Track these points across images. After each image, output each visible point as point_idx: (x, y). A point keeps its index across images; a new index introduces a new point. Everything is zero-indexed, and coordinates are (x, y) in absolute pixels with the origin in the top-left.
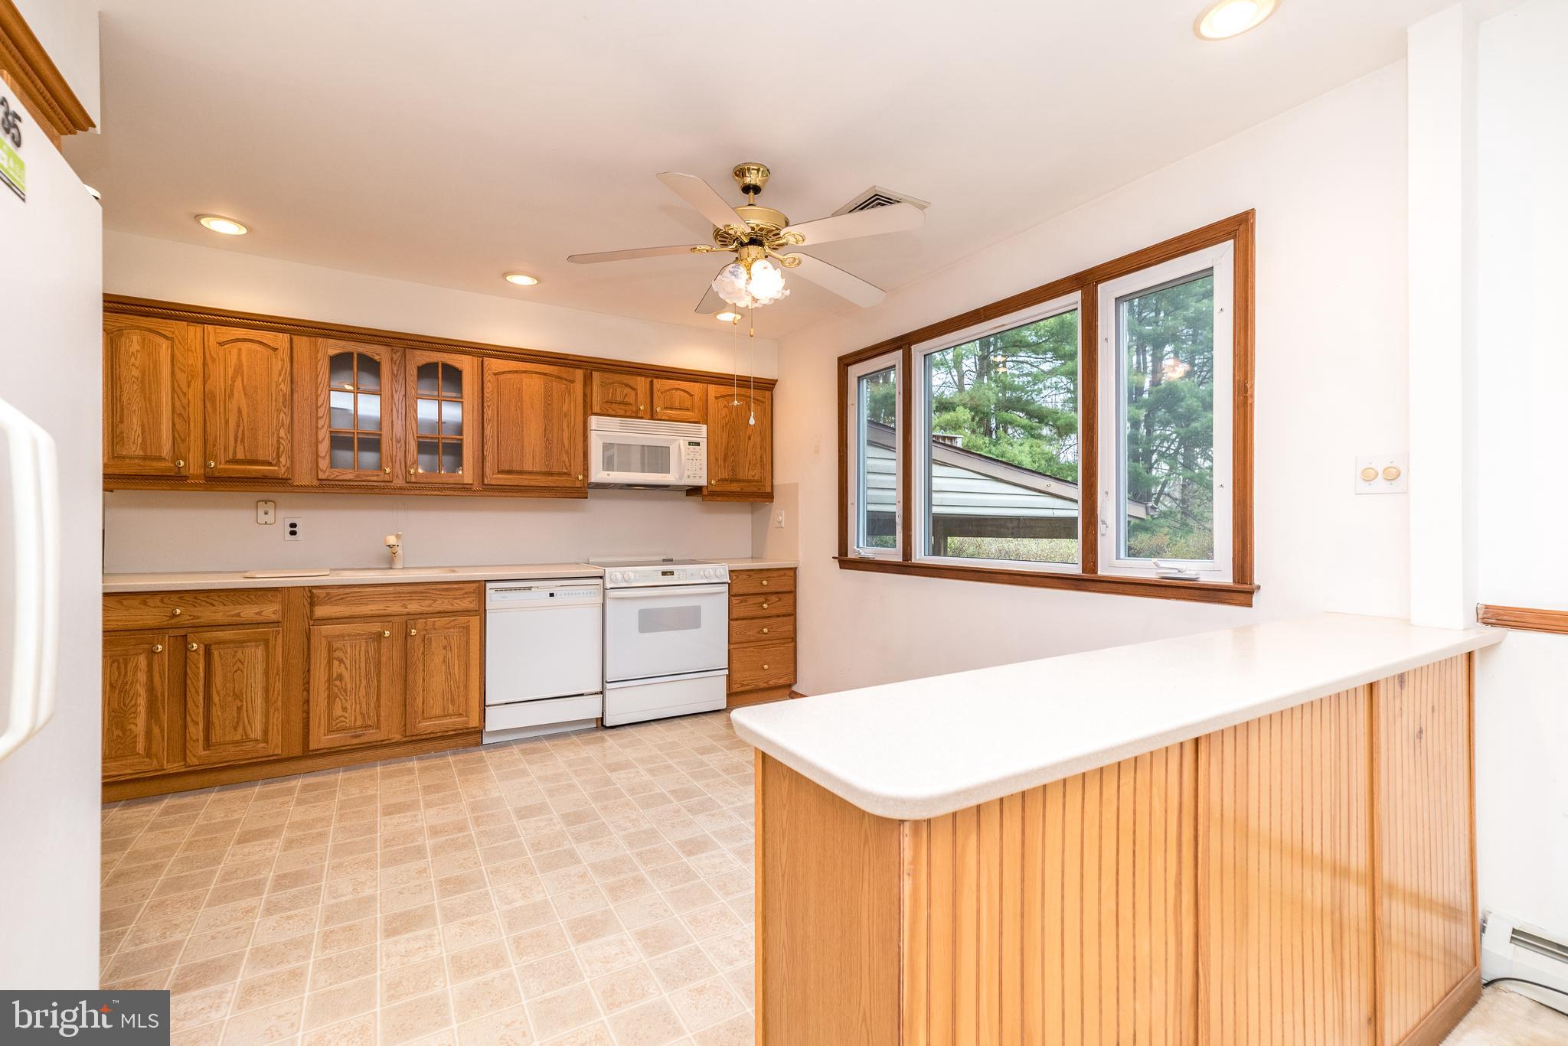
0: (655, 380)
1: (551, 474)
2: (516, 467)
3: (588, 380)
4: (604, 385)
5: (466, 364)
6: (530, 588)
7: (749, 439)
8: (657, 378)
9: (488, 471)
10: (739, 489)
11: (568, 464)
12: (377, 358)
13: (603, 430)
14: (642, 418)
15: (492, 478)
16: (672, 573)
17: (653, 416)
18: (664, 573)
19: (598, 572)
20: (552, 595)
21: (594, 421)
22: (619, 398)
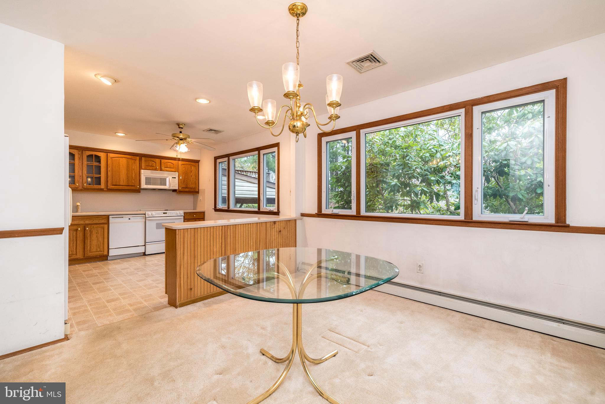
0: (162, 160)
1: (129, 186)
2: (118, 184)
3: (140, 160)
4: (145, 161)
5: (102, 155)
6: (123, 217)
7: (191, 176)
8: (163, 159)
9: (109, 185)
10: (188, 190)
11: (134, 183)
12: (74, 153)
13: (145, 174)
14: (157, 170)
15: (110, 187)
16: (166, 213)
17: (161, 170)
18: (164, 213)
19: (144, 212)
20: (129, 219)
21: (142, 171)
22: (150, 165)
